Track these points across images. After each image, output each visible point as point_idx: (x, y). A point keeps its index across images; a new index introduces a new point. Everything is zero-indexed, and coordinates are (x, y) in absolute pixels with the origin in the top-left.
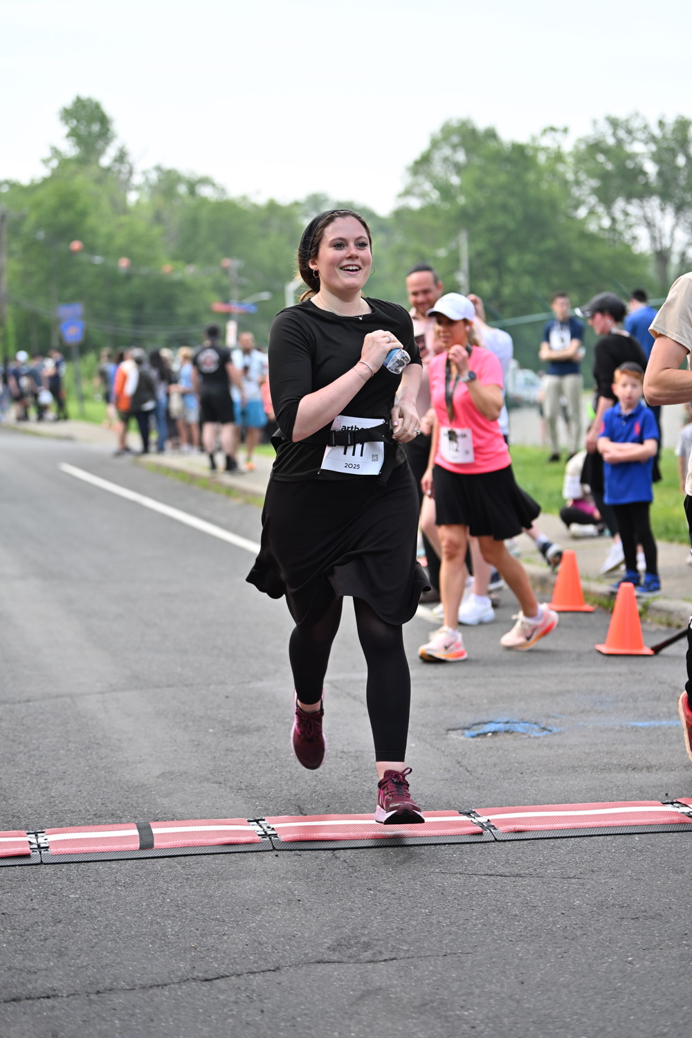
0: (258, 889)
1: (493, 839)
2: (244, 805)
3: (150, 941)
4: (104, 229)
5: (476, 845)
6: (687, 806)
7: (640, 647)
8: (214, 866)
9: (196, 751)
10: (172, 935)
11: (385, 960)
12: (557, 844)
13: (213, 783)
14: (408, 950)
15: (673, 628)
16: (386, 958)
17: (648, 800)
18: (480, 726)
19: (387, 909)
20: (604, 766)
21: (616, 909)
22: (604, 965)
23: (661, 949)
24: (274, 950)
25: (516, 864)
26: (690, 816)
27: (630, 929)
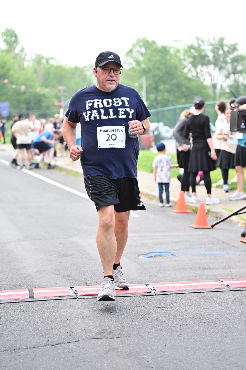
0: (71, 312)
1: (155, 294)
2: (66, 282)
3: (33, 331)
4: (16, 76)
5: (149, 296)
6: (223, 282)
7: (207, 225)
8: (56, 304)
9: (49, 263)
10: (41, 329)
12: (177, 296)
13: (55, 274)
14: (125, 334)
16: (117, 337)
17: (210, 280)
18: (150, 254)
19: (117, 319)
20: (194, 268)
21: (198, 319)
22: (194, 339)
23: (214, 333)
24: (77, 334)
25: (163, 303)
26: (225, 286)
27: (203, 326)
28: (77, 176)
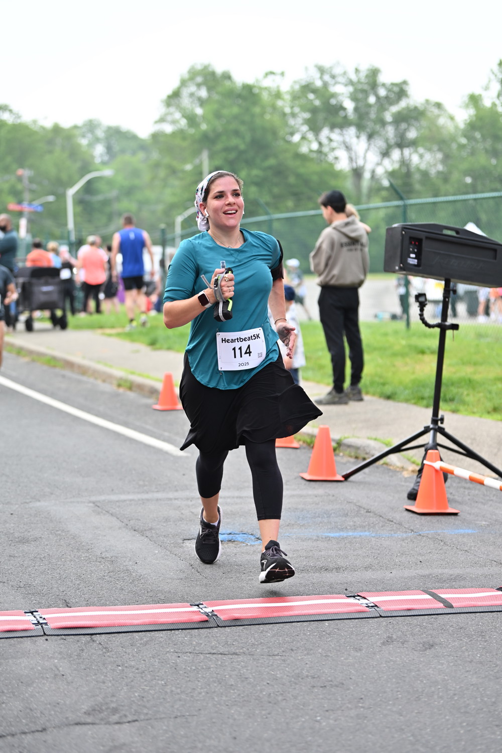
0: (31, 666)
1: (216, 625)
2: (22, 600)
5: (203, 630)
6: (365, 599)
7: (334, 475)
11: (129, 722)
12: (265, 629)
14: (147, 714)
15: (360, 460)
16: (130, 720)
17: (336, 594)
19: (132, 681)
20: (304, 568)
21: (309, 679)
22: (299, 723)
23: (343, 710)
24: (42, 715)
25: (233, 644)
26: (368, 607)
27: (319, 695)
28: (55, 367)
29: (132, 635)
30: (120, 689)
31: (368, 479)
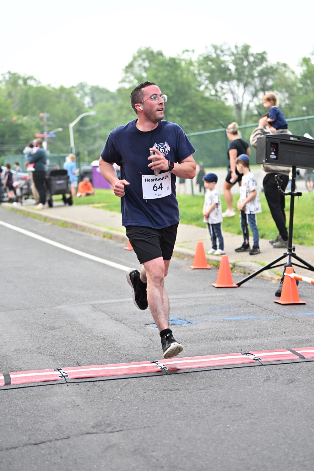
0: (59, 401)
1: (166, 374)
2: (52, 363)
3: (10, 427)
5: (158, 376)
6: (253, 355)
7: (232, 284)
8: (39, 391)
9: (30, 339)
10: (20, 424)
11: (117, 431)
12: (195, 375)
13: (38, 353)
14: (128, 426)
15: (246, 275)
17: (236, 353)
19: (118, 408)
20: (216, 338)
21: (222, 403)
22: (217, 429)
23: (242, 420)
24: (67, 429)
25: (176, 384)
26: (255, 360)
27: (228, 412)
28: (66, 227)
29: (117, 381)
30: (111, 412)
31: (251, 285)
